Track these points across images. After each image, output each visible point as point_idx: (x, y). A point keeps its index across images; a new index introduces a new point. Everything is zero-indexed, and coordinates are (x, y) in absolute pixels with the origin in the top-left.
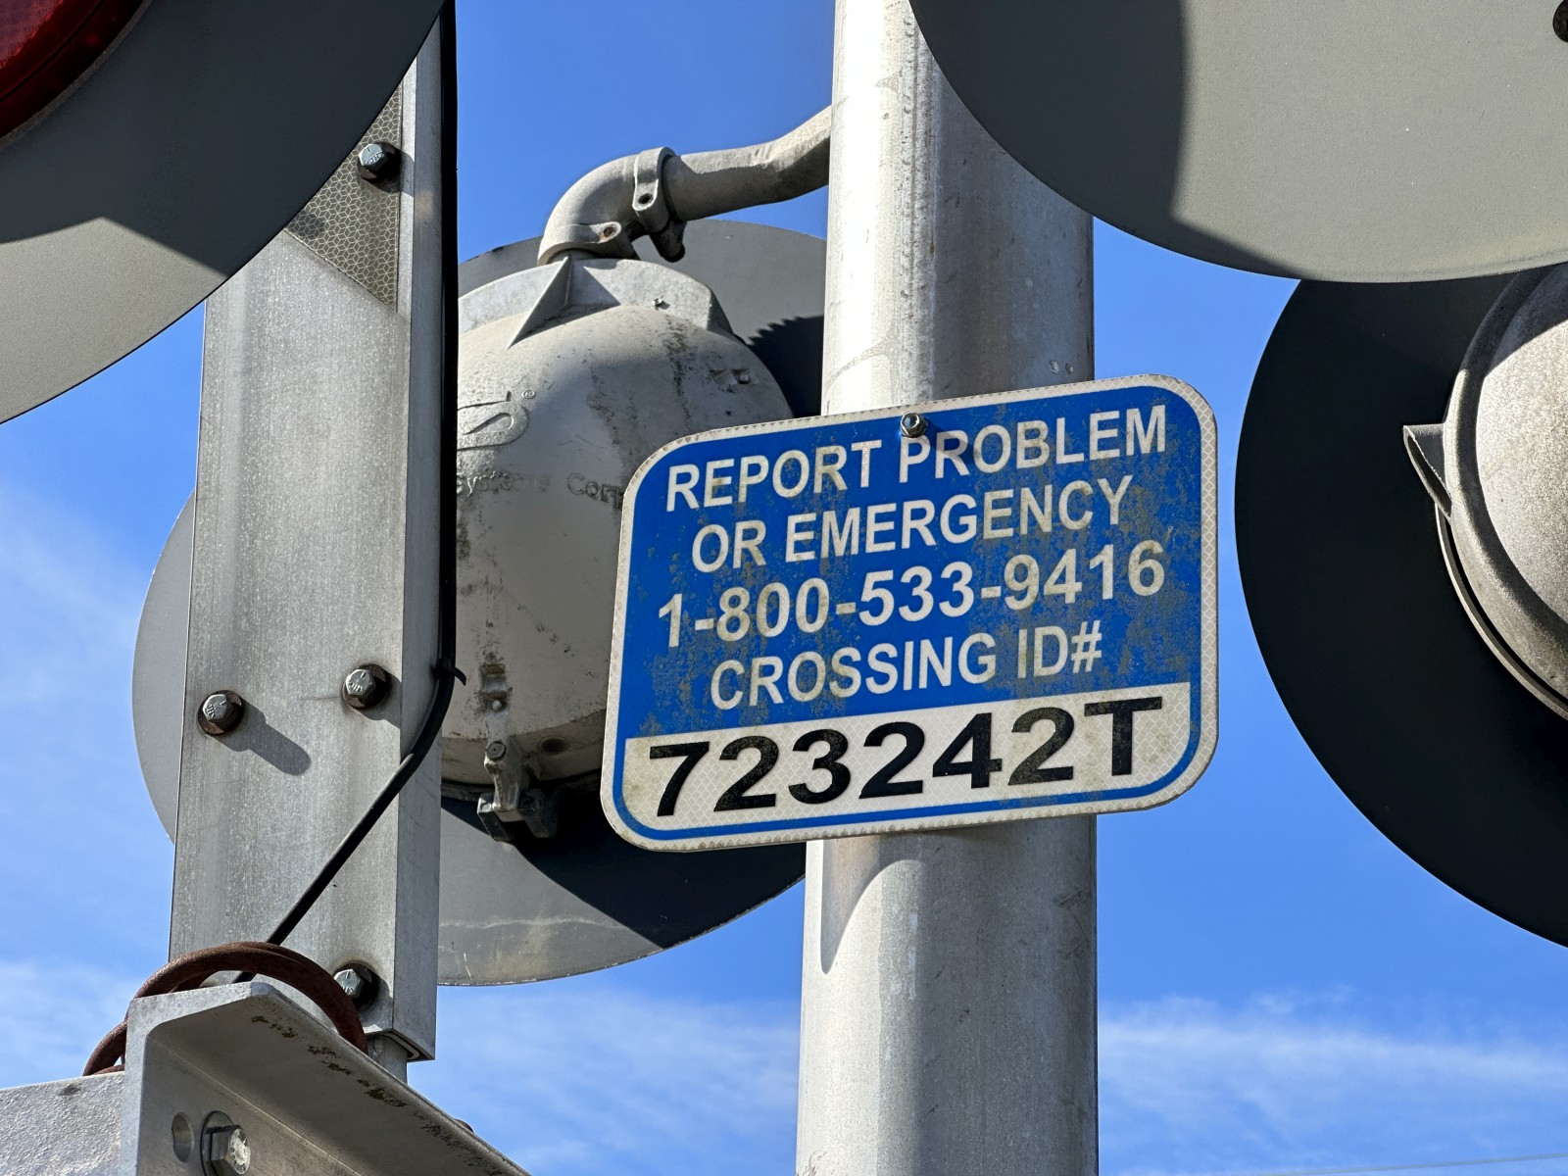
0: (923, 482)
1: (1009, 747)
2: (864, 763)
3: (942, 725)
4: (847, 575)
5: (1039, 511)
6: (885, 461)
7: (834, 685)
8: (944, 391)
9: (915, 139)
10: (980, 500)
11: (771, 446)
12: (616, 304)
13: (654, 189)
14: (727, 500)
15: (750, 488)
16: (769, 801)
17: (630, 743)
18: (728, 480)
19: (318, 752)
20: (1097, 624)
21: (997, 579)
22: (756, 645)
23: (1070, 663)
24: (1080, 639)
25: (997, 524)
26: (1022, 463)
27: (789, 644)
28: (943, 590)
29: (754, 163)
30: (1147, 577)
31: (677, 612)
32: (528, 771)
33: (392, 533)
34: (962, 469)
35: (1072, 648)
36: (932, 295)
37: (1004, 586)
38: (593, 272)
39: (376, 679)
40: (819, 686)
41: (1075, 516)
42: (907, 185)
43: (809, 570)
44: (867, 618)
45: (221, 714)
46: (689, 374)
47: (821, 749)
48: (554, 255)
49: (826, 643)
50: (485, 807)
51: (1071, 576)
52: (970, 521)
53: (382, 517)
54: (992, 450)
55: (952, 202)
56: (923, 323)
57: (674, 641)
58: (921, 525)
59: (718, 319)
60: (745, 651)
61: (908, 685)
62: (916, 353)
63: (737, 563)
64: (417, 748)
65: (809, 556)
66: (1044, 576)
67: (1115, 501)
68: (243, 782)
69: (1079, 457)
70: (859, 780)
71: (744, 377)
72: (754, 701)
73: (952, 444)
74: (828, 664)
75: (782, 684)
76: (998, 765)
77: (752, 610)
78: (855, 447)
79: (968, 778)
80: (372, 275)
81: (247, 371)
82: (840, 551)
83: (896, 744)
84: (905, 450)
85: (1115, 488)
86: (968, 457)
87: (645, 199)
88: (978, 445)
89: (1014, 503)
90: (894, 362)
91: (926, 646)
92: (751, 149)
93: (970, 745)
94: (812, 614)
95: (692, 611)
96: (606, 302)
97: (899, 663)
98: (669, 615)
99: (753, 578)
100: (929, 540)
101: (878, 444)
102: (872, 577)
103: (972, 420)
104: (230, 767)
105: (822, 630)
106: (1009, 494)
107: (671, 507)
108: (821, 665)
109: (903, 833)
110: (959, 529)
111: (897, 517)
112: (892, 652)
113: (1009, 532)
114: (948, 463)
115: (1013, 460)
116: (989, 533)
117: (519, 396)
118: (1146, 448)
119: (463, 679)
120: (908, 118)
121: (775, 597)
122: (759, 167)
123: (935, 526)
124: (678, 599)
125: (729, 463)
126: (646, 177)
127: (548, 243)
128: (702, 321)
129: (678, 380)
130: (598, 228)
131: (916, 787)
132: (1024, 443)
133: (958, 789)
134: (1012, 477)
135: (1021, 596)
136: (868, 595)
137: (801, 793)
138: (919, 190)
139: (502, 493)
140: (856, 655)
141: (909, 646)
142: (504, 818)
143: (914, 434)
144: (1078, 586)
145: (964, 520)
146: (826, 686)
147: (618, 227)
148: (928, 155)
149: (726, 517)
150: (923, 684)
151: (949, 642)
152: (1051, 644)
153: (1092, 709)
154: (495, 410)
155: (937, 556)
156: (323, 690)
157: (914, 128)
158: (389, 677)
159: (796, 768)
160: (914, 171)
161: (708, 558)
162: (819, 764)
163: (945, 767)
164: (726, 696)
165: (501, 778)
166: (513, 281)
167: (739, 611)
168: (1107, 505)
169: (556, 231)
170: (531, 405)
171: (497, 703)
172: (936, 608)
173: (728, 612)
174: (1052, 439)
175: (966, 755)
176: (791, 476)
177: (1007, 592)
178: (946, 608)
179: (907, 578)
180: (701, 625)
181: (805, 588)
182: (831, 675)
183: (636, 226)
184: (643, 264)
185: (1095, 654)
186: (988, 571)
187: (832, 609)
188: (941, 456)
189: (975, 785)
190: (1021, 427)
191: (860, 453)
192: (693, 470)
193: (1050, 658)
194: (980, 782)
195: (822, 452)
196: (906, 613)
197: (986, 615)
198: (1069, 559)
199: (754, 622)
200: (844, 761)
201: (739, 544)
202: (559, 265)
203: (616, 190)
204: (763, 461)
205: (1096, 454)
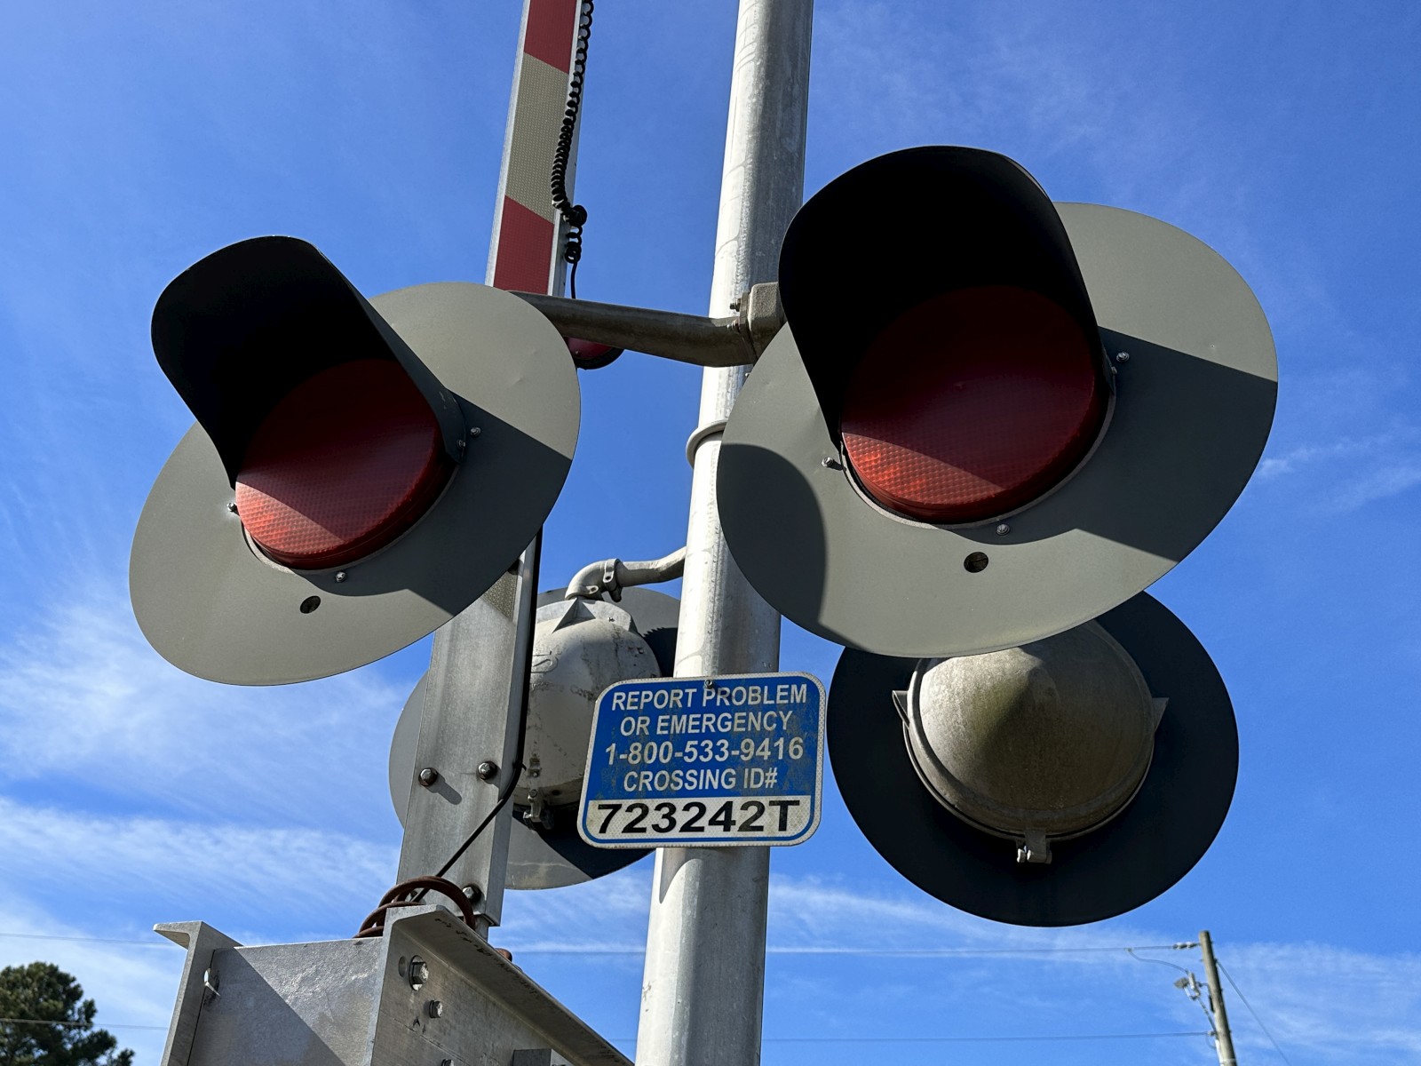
0: (712, 707)
1: (739, 816)
2: (682, 818)
3: (713, 805)
4: (680, 741)
5: (756, 722)
6: (698, 697)
7: (672, 785)
8: (722, 672)
9: (717, 572)
10: (733, 716)
11: (654, 688)
12: (594, 618)
13: (612, 574)
14: (636, 708)
15: (645, 703)
16: (643, 830)
17: (591, 802)
18: (636, 700)
19: (465, 795)
20: (776, 769)
21: (738, 748)
22: (642, 766)
24: (768, 774)
26: (750, 702)
27: (655, 767)
29: (651, 568)
30: (796, 752)
31: (613, 751)
32: (545, 802)
33: (503, 709)
34: (727, 703)
36: (719, 633)
37: (740, 750)
38: (586, 605)
39: (491, 767)
40: (666, 785)
41: (770, 725)
42: (713, 590)
43: (665, 738)
45: (428, 777)
46: (620, 648)
47: (666, 810)
48: (571, 597)
49: (670, 768)
50: (526, 816)
51: (766, 749)
53: (499, 702)
54: (739, 697)
55: (729, 598)
56: (715, 644)
57: (611, 762)
59: (633, 627)
60: (638, 768)
61: (701, 787)
62: (712, 656)
63: (638, 733)
64: (504, 797)
65: (666, 732)
66: (756, 748)
68: (434, 806)
69: (772, 702)
71: (641, 651)
72: (640, 789)
73: (724, 693)
74: (670, 776)
75: (652, 783)
76: (734, 823)
78: (687, 691)
79: (722, 827)
80: (504, 606)
81: (451, 640)
82: (678, 732)
83: (695, 811)
84: (705, 694)
85: (785, 715)
86: (729, 698)
87: (608, 578)
88: (734, 694)
90: (703, 657)
91: (709, 772)
92: (650, 562)
93: (723, 814)
94: (665, 756)
95: (619, 751)
96: (591, 617)
97: (698, 778)
98: (610, 752)
99: (644, 740)
100: (713, 730)
101: (695, 690)
102: (690, 743)
103: (732, 684)
104: (429, 799)
105: (669, 762)
106: (744, 714)
107: (614, 708)
108: (668, 777)
109: (695, 847)
110: (724, 726)
111: (700, 720)
113: (744, 729)
114: (722, 700)
115: (747, 701)
117: (555, 653)
118: (798, 700)
119: (525, 768)
120: (714, 564)
121: (651, 747)
122: (653, 569)
123: (715, 725)
124: (614, 745)
125: (638, 693)
126: (609, 570)
127: (569, 592)
128: (627, 627)
129: (616, 651)
130: (589, 588)
131: (701, 829)
132: (751, 695)
133: (718, 831)
134: (745, 707)
136: (688, 750)
137: (656, 828)
138: (717, 592)
139: (545, 691)
141: (702, 772)
142: (534, 821)
143: (709, 687)
144: (769, 753)
145: (726, 723)
146: (669, 785)
147: (597, 588)
148: (721, 579)
149: (635, 714)
150: (707, 787)
151: (718, 771)
152: (757, 776)
153: (772, 803)
154: (545, 658)
155: (714, 737)
156: (469, 770)
157: (717, 568)
158: (496, 767)
159: (655, 817)
160: (715, 585)
161: (627, 730)
162: (664, 816)
163: (713, 822)
164: (630, 786)
165: (534, 805)
166: (554, 606)
167: (637, 752)
168: (782, 722)
169: (573, 588)
170: (559, 657)
171: (535, 774)
172: (714, 757)
173: (633, 752)
174: (762, 694)
175: (722, 818)
176: (661, 701)
177: (742, 753)
178: (717, 757)
180: (622, 757)
181: (663, 745)
182: (671, 780)
183: (603, 588)
184: (606, 603)
186: (735, 744)
187: (673, 754)
188: (719, 697)
189: (725, 830)
190: (751, 688)
191: (688, 693)
192: (623, 695)
193: (756, 782)
194: (727, 829)
195: (673, 692)
196: (702, 758)
197: (733, 762)
198: (766, 742)
199: (643, 757)
200: (674, 816)
201: (639, 725)
202: (573, 601)
203: (598, 573)
204: (650, 693)
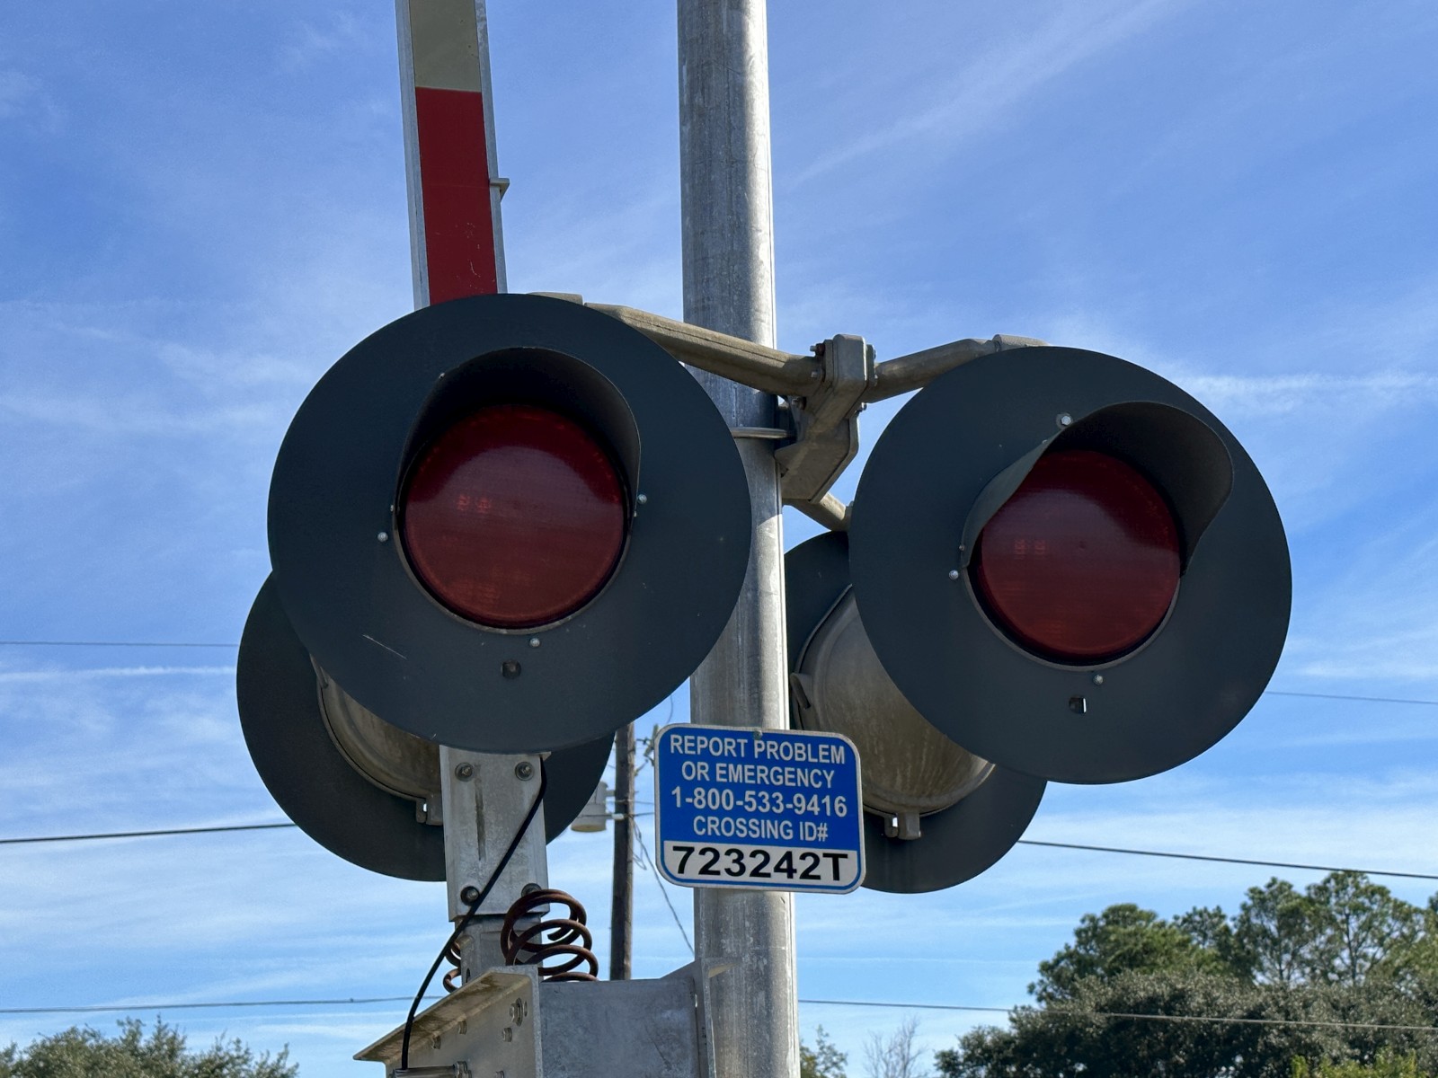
23: (817, 838)
25: (790, 780)
28: (773, 802)
35: (818, 832)
44: (747, 807)
52: (780, 777)
58: (764, 776)
67: (829, 779)
70: (749, 870)
77: (706, 797)
89: (795, 773)
112: (757, 823)
116: (788, 784)
135: (800, 809)
140: (744, 821)
179: (760, 794)
185: (825, 835)
205: (822, 761)
